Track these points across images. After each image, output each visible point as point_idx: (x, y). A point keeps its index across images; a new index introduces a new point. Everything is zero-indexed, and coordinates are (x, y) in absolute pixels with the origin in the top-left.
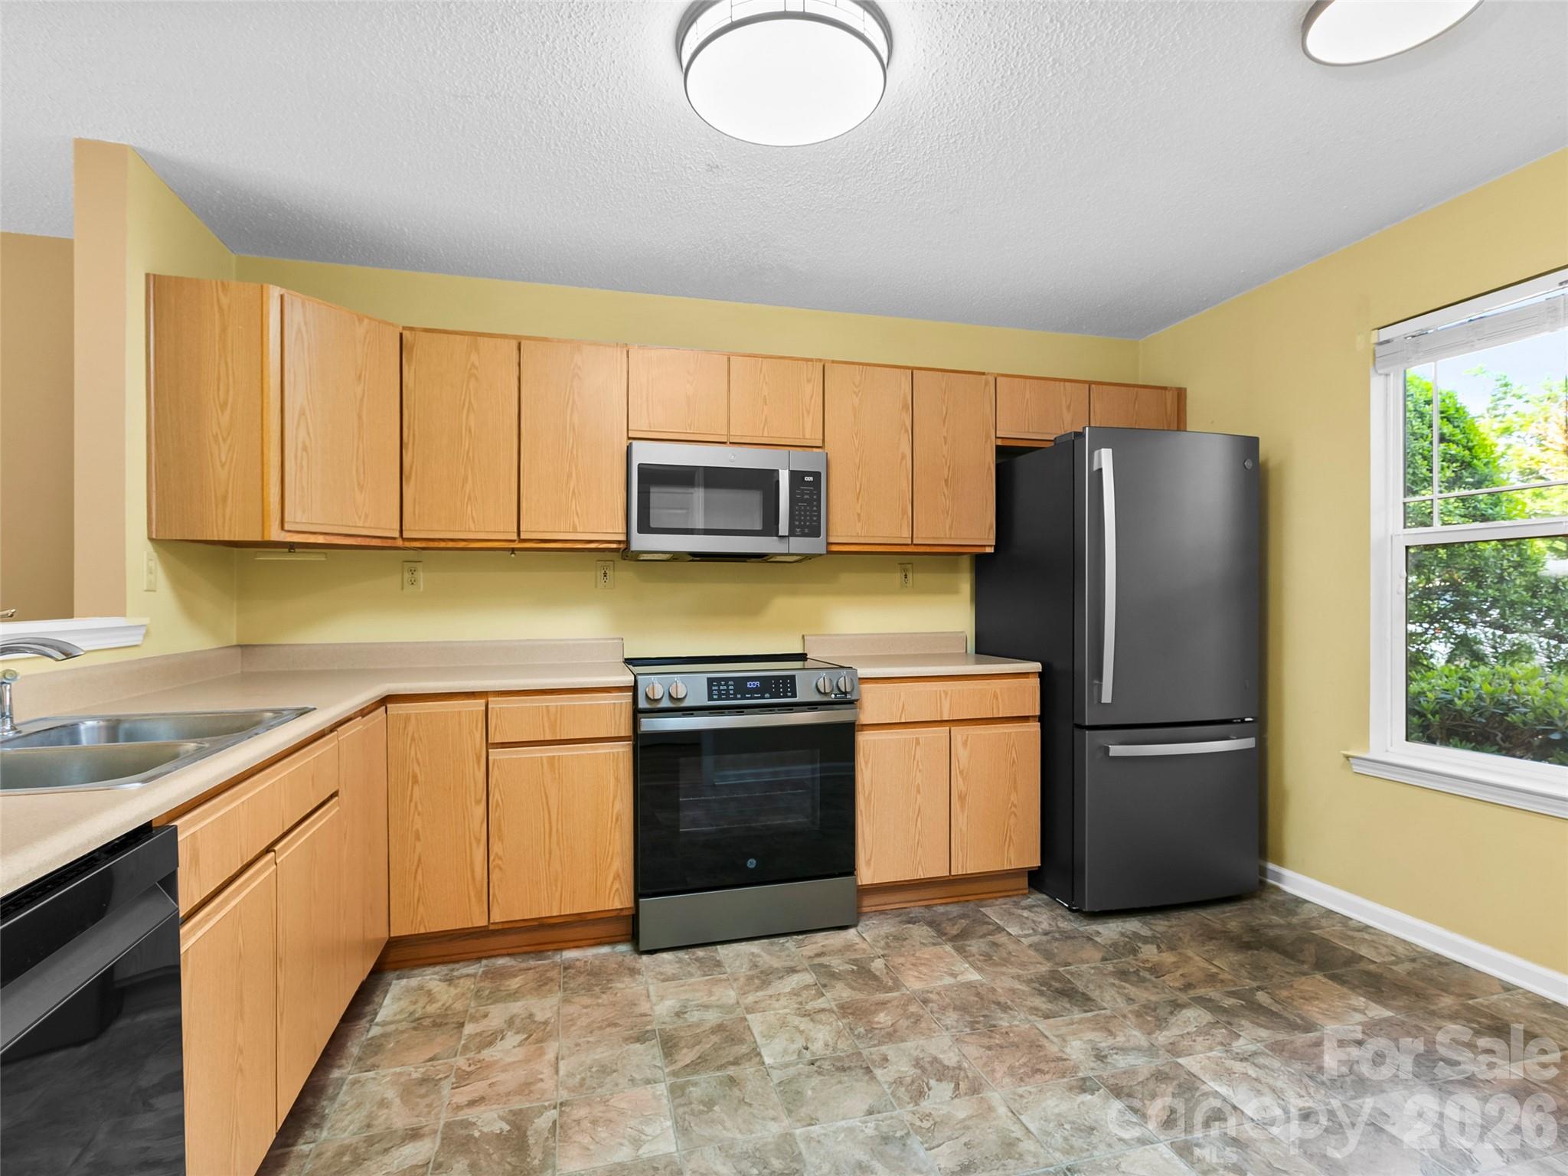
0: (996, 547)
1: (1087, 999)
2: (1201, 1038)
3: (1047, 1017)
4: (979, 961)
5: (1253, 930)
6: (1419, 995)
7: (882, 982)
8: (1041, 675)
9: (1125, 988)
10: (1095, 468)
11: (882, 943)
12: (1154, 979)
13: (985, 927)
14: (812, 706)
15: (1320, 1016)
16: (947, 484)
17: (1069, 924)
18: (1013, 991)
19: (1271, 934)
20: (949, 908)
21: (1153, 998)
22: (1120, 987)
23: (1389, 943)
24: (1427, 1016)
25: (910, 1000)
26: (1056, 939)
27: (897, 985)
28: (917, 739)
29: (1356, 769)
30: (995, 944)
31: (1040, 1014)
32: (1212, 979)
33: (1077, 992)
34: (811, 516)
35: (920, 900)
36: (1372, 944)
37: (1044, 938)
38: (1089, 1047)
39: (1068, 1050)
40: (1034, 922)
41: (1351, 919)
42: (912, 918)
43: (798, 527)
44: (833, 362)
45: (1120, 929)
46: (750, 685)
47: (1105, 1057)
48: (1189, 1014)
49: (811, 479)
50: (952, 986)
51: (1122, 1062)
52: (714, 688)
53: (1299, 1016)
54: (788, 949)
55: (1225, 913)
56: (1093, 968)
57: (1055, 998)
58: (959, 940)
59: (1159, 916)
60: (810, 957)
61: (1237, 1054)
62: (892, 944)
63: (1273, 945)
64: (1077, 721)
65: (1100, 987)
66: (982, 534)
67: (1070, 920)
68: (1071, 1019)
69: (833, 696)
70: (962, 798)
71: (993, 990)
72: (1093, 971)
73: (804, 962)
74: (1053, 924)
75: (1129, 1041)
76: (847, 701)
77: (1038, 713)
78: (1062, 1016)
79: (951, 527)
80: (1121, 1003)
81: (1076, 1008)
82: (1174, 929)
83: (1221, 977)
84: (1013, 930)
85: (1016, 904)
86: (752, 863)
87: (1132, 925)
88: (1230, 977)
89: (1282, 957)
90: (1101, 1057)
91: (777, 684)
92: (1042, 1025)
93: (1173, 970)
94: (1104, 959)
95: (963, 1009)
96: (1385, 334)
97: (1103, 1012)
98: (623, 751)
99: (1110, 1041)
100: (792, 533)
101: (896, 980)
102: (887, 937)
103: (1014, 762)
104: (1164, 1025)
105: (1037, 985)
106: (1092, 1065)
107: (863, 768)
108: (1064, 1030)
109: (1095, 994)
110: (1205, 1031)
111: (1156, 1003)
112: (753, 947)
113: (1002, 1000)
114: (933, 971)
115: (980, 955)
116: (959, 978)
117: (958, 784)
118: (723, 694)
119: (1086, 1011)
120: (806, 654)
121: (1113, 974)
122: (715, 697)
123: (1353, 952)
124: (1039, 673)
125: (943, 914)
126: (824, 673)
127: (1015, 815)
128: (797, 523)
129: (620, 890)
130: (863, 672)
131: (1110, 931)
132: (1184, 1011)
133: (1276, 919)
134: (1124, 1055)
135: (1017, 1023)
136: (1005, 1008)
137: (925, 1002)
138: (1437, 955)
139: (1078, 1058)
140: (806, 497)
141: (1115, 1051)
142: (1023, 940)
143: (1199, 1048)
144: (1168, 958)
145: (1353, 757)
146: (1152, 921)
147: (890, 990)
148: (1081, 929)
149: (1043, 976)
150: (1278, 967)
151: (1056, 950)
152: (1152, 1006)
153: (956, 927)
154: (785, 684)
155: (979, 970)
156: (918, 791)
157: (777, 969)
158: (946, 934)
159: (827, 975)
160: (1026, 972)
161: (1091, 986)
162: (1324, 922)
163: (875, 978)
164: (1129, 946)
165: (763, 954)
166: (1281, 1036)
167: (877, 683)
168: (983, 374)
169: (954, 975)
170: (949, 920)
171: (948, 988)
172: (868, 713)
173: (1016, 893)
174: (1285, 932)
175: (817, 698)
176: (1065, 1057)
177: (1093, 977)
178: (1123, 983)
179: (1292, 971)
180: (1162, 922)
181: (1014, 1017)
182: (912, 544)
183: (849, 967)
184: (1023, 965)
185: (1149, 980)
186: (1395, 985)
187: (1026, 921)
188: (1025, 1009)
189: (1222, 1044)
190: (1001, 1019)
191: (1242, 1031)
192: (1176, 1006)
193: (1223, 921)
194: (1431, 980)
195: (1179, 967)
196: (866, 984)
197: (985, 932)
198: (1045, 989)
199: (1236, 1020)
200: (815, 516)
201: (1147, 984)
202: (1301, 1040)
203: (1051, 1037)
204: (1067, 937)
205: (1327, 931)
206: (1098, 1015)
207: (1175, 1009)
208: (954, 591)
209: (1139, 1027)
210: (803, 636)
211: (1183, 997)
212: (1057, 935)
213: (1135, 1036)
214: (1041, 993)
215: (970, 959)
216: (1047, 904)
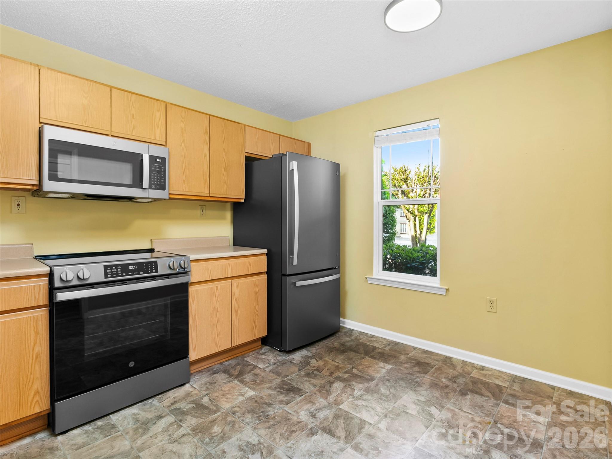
0: (245, 200)
1: (300, 390)
2: (344, 394)
3: (287, 403)
4: (251, 384)
5: (342, 345)
6: (395, 357)
7: (210, 409)
8: (267, 254)
9: (311, 381)
10: (291, 169)
11: (205, 388)
12: (319, 374)
13: (249, 367)
14: (166, 276)
15: (373, 373)
16: (225, 170)
17: (282, 357)
18: (270, 395)
19: (348, 345)
20: (230, 362)
21: (322, 382)
22: (309, 381)
23: (381, 340)
24: (400, 364)
25: (227, 415)
26: (279, 366)
27: (218, 409)
28: (217, 287)
29: (369, 282)
30: (256, 375)
31: (284, 403)
32: (337, 368)
33: (295, 388)
34: (161, 179)
35: (217, 361)
36: (377, 341)
37: (275, 366)
38: (307, 412)
39: (300, 417)
40: (268, 360)
41: (368, 334)
42: (215, 371)
43: (153, 184)
44: (171, 104)
45: (300, 355)
46: (131, 268)
47: (315, 415)
48: (336, 386)
49: (160, 161)
50: (243, 401)
51: (321, 415)
52: (108, 271)
53: (368, 375)
54: (154, 405)
55: (332, 340)
56: (297, 375)
57: (288, 394)
58: (239, 376)
59: (312, 346)
60: (168, 406)
61: (357, 397)
62: (209, 387)
63: (351, 349)
64: (283, 273)
65: (302, 383)
66: (239, 194)
67: (281, 355)
68: (297, 401)
69: (178, 270)
70: (236, 311)
71: (262, 397)
72: (297, 377)
73: (166, 409)
74: (275, 359)
75: (320, 404)
76: (184, 272)
77: (266, 271)
78: (293, 401)
79: (226, 190)
80: (312, 388)
81: (297, 396)
82: (318, 350)
83: (340, 366)
84: (261, 366)
85: (258, 353)
86: (132, 364)
87: (304, 352)
88: (343, 366)
89: (355, 353)
90: (313, 416)
91: (147, 266)
92: (287, 408)
93: (324, 368)
94: (300, 370)
95: (252, 411)
96: (378, 133)
97: (307, 394)
98: (43, 315)
99: (314, 407)
100: (150, 188)
101: (216, 406)
102: (206, 384)
103: (257, 292)
104: (330, 393)
105: (278, 390)
106: (312, 420)
107: (192, 304)
108: (296, 408)
109: (301, 387)
110: (343, 391)
111: (324, 384)
112: (133, 410)
113: (267, 401)
114: (233, 396)
115: (251, 381)
116: (246, 396)
117: (235, 305)
118: (115, 274)
119: (301, 396)
120: (154, 249)
121: (305, 376)
122: (109, 276)
123: (373, 346)
124: (266, 253)
125: (228, 365)
126: (172, 259)
127: (258, 315)
128: (153, 182)
129: (40, 401)
130: (192, 257)
131: (297, 356)
132: (334, 385)
133: (348, 339)
134: (321, 411)
135: (277, 410)
136: (269, 405)
137: (234, 413)
138: (394, 341)
139: (305, 419)
140: (157, 169)
141: (317, 411)
142: (266, 369)
143: (344, 399)
144: (321, 363)
145: (369, 278)
146: (310, 349)
147: (215, 412)
148: (286, 359)
149: (279, 384)
150: (355, 357)
151: (280, 371)
152: (323, 386)
153: (236, 370)
154: (151, 266)
155: (253, 389)
156: (218, 311)
157: (151, 419)
158: (233, 375)
159: (180, 414)
160: (272, 384)
161: (299, 384)
162: (361, 337)
163: (206, 408)
164: (305, 363)
165: (140, 412)
166: (366, 385)
167: (198, 262)
168: (240, 123)
169: (243, 395)
170: (233, 367)
171: (242, 403)
172: (194, 277)
173: (257, 348)
174: (352, 343)
175: (169, 272)
176: (300, 421)
177: (299, 379)
178: (310, 379)
179: (359, 358)
180: (313, 349)
181: (274, 408)
182: (210, 196)
183: (191, 406)
184: (270, 382)
185: (318, 375)
186: (388, 355)
187: (265, 360)
188: (278, 403)
189: (350, 395)
190: (270, 411)
191: (354, 387)
192: (331, 383)
193: (332, 344)
194: (395, 351)
195: (326, 366)
196: (202, 413)
197: (250, 369)
198: (282, 390)
199: (351, 383)
200: (162, 179)
201: (318, 377)
202: (372, 385)
203: (292, 413)
204: (283, 363)
205: (363, 340)
206: (305, 396)
207: (331, 385)
208: (224, 218)
209: (322, 396)
210: (151, 240)
211: (332, 379)
212: (279, 364)
213: (322, 401)
214: (281, 393)
215: (247, 385)
216: (270, 351)
